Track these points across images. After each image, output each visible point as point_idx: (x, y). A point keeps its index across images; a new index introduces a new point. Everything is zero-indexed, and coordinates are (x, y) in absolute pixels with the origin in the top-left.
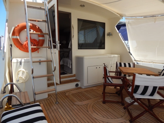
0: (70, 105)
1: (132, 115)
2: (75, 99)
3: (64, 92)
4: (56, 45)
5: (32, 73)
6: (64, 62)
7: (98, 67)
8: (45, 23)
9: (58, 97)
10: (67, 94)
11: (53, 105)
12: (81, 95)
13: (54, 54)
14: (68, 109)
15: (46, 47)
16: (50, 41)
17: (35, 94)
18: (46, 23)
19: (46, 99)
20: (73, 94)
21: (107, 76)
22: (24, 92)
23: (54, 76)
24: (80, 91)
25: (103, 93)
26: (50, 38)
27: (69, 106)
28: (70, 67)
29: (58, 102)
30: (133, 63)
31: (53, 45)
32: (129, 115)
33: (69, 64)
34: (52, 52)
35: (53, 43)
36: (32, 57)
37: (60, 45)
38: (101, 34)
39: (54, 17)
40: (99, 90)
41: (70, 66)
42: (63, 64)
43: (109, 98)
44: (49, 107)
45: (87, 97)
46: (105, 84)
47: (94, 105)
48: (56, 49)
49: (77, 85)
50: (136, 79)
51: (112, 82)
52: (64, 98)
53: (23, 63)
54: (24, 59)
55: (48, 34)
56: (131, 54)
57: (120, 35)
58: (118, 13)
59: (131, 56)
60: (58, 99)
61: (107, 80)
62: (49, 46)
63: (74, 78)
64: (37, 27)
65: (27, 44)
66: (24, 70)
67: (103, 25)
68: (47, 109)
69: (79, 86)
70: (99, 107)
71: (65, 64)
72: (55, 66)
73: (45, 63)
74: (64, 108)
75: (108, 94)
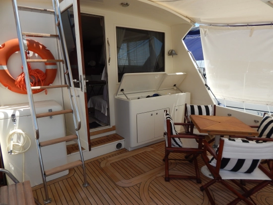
0: (110, 188)
1: (216, 202)
2: (117, 175)
3: (97, 160)
4: (79, 83)
5: (38, 137)
6: (93, 103)
7: (154, 113)
8: (55, 39)
9: (87, 172)
10: (102, 165)
11: (79, 189)
12: (127, 166)
13: (77, 98)
14: (106, 196)
15: (62, 87)
16: (68, 75)
17: (45, 174)
18: (58, 41)
19: (66, 178)
20: (113, 165)
21: (172, 136)
22: (23, 184)
23: (77, 138)
24: (125, 158)
25: (164, 160)
26: (67, 69)
27: (108, 191)
28: (106, 115)
29: (88, 184)
30: (213, 106)
31: (74, 82)
32: (210, 203)
33: (104, 108)
34: (73, 94)
35: (74, 79)
36: (34, 103)
37: (86, 82)
38: (157, 52)
39: (73, 26)
40: (157, 152)
41: (105, 111)
42: (92, 107)
43: (174, 169)
44: (71, 194)
45: (138, 169)
46: (169, 149)
47: (151, 185)
48: (80, 89)
49: (119, 145)
50: (225, 148)
51: (180, 144)
52: (97, 172)
53: (17, 119)
54: (20, 111)
55: (62, 61)
56: (209, 89)
57: (191, 54)
58: (187, 17)
59: (209, 91)
60: (87, 176)
61: (172, 141)
62: (66, 83)
63: (114, 132)
64: (41, 47)
65: (23, 79)
66: (20, 131)
67: (161, 36)
68: (68, 199)
69: (123, 147)
70: (160, 189)
71: (96, 108)
72: (79, 121)
73: (62, 116)
74: (99, 195)
75: (172, 161)
